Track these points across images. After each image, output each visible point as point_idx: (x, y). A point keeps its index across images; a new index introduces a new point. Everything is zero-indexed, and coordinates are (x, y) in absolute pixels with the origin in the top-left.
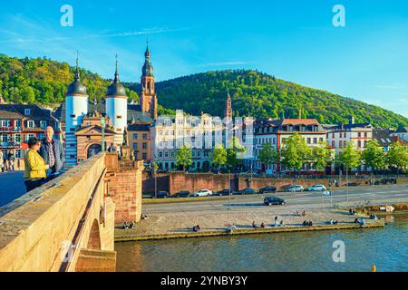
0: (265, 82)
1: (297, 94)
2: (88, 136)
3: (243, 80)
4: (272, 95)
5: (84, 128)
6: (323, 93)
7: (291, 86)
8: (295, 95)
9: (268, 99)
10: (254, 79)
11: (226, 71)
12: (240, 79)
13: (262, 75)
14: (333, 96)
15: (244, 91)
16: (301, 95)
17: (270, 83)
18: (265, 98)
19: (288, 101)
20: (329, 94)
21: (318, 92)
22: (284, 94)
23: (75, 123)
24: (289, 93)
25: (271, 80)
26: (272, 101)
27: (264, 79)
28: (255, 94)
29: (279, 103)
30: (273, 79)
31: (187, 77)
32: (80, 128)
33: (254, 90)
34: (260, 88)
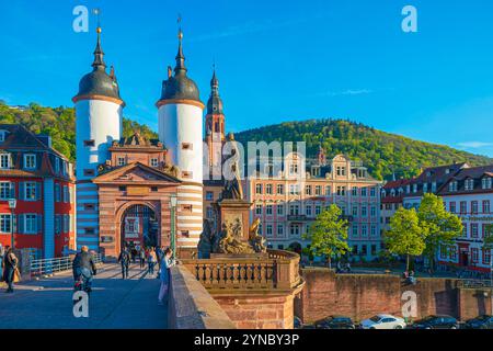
0: (362, 135)
1: (407, 149)
2: (123, 188)
3: (331, 133)
4: (373, 152)
5: (113, 169)
6: (443, 149)
7: (398, 140)
8: (403, 151)
9: (368, 157)
10: (346, 131)
11: (307, 122)
12: (327, 131)
13: (356, 126)
14: (457, 152)
15: (333, 146)
16: (412, 151)
17: (369, 136)
18: (364, 155)
19: (395, 159)
20: (451, 150)
21: (436, 147)
22: (389, 150)
23: (95, 159)
24: (396, 149)
25: (370, 132)
26: (373, 159)
27: (360, 130)
28: (348, 150)
29: (383, 162)
30: (372, 130)
31: (257, 129)
32: (104, 168)
33: (347, 146)
34: (356, 142)
